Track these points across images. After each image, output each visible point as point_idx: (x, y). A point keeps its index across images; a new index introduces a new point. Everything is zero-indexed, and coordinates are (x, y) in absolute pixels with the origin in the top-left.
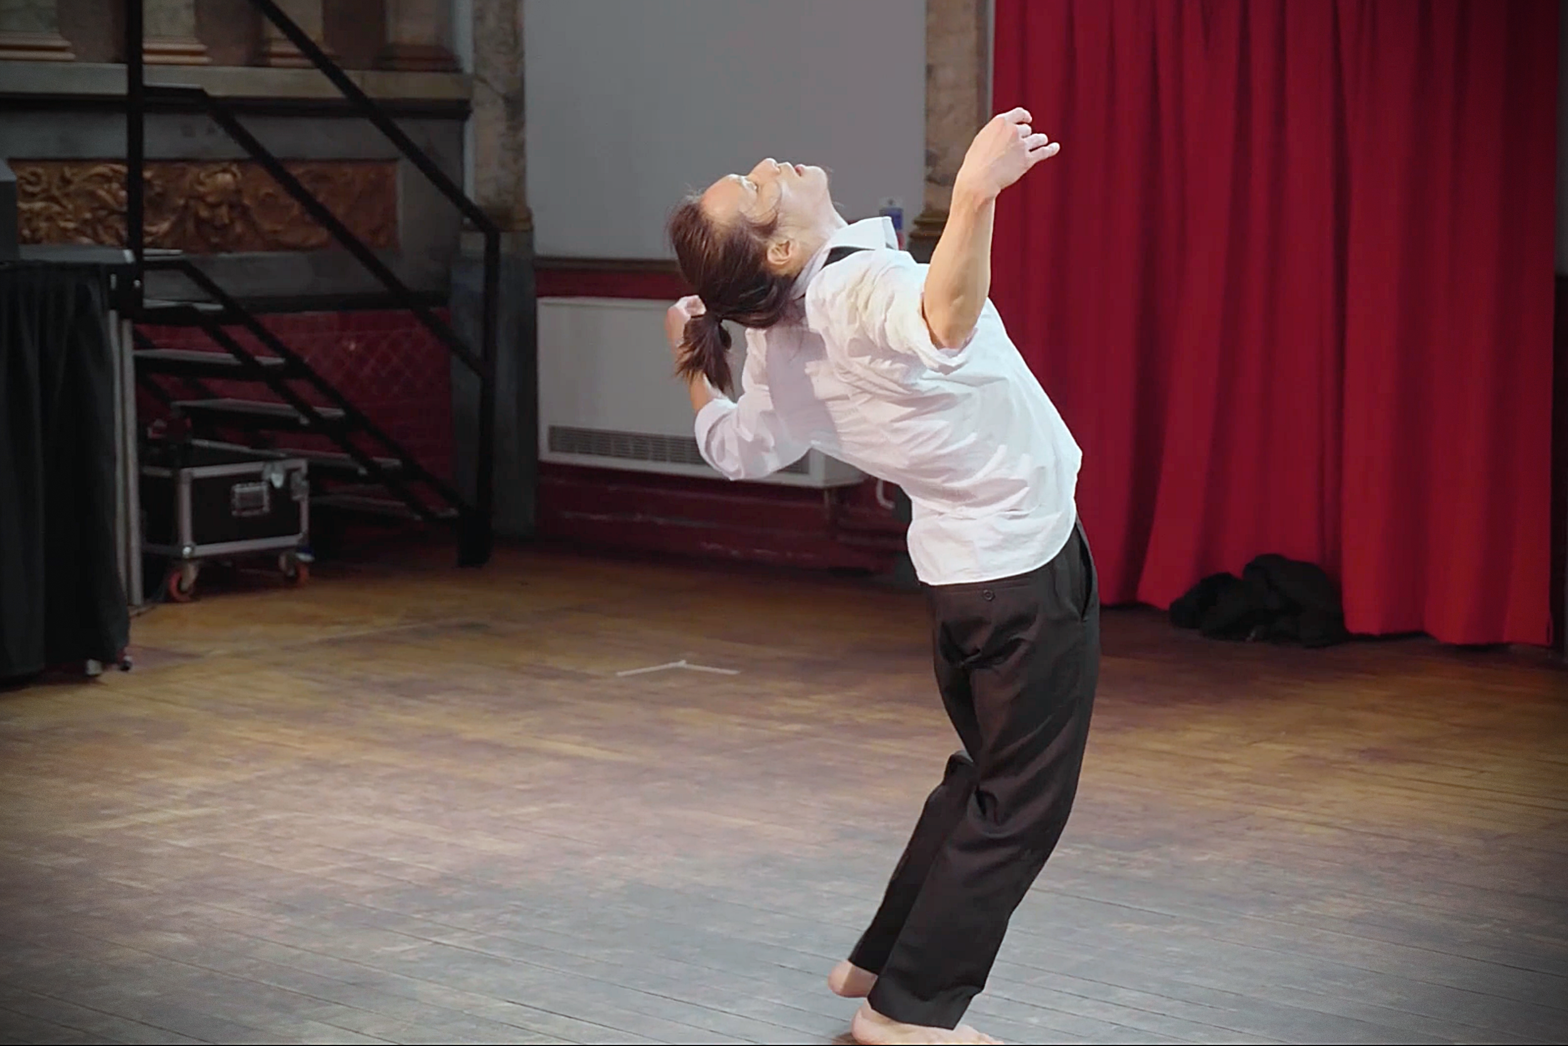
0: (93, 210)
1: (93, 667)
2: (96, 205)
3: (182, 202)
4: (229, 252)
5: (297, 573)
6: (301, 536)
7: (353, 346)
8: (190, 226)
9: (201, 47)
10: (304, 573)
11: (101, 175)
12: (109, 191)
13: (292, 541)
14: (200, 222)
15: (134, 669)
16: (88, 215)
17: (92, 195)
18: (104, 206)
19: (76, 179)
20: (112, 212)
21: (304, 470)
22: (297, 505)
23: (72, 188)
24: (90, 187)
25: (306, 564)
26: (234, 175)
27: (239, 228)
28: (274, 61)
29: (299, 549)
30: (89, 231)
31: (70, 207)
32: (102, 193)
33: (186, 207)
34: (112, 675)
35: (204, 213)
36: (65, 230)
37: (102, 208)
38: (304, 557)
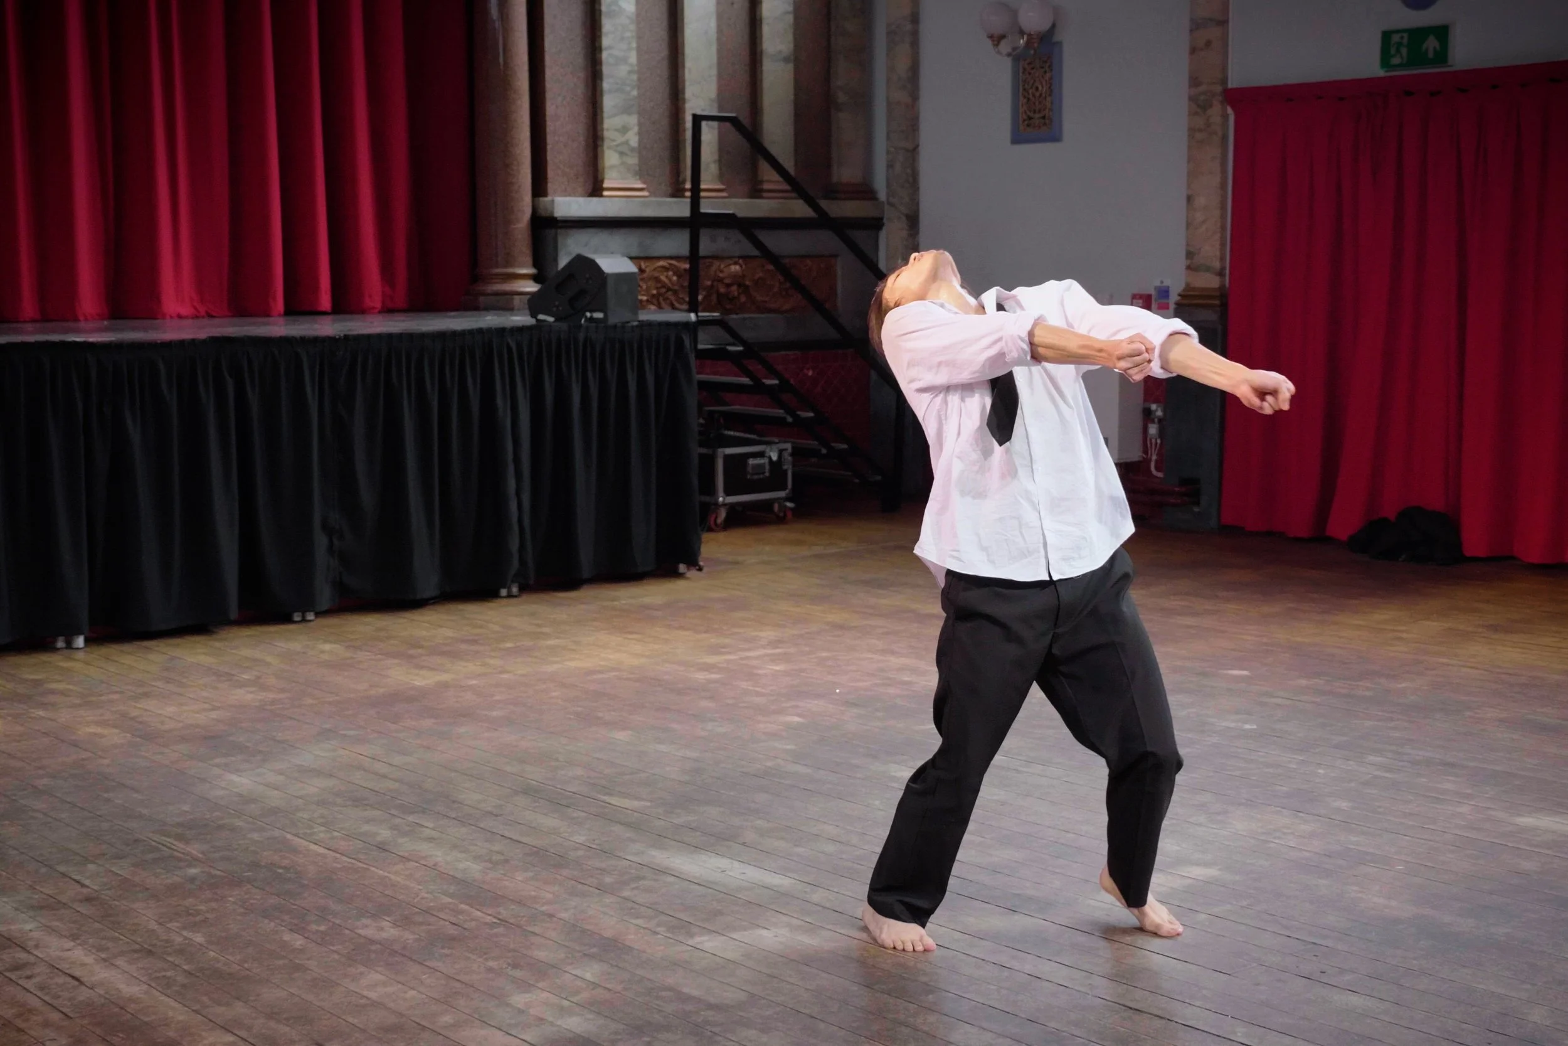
0: (657, 288)
1: (682, 568)
2: (659, 285)
3: (709, 283)
4: (737, 314)
5: (785, 515)
6: (787, 491)
7: (810, 373)
8: (714, 298)
9: (722, 187)
10: (789, 515)
11: (663, 267)
12: (667, 277)
13: (782, 494)
14: (719, 294)
15: (705, 570)
16: (655, 292)
17: (657, 280)
18: (664, 286)
19: (648, 270)
20: (669, 289)
21: (790, 450)
22: (785, 472)
23: (645, 275)
24: (656, 274)
25: (791, 509)
26: (741, 266)
27: (743, 299)
28: (765, 195)
29: (788, 499)
30: (655, 301)
31: (644, 287)
32: (663, 278)
33: (712, 286)
34: (692, 573)
35: (722, 290)
36: (641, 301)
37: (664, 287)
38: (789, 504)
